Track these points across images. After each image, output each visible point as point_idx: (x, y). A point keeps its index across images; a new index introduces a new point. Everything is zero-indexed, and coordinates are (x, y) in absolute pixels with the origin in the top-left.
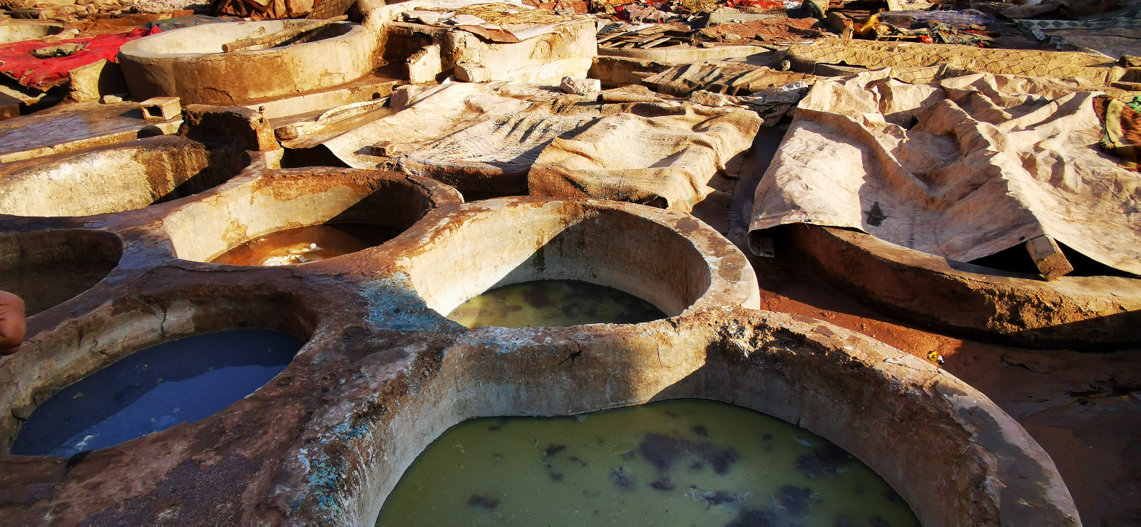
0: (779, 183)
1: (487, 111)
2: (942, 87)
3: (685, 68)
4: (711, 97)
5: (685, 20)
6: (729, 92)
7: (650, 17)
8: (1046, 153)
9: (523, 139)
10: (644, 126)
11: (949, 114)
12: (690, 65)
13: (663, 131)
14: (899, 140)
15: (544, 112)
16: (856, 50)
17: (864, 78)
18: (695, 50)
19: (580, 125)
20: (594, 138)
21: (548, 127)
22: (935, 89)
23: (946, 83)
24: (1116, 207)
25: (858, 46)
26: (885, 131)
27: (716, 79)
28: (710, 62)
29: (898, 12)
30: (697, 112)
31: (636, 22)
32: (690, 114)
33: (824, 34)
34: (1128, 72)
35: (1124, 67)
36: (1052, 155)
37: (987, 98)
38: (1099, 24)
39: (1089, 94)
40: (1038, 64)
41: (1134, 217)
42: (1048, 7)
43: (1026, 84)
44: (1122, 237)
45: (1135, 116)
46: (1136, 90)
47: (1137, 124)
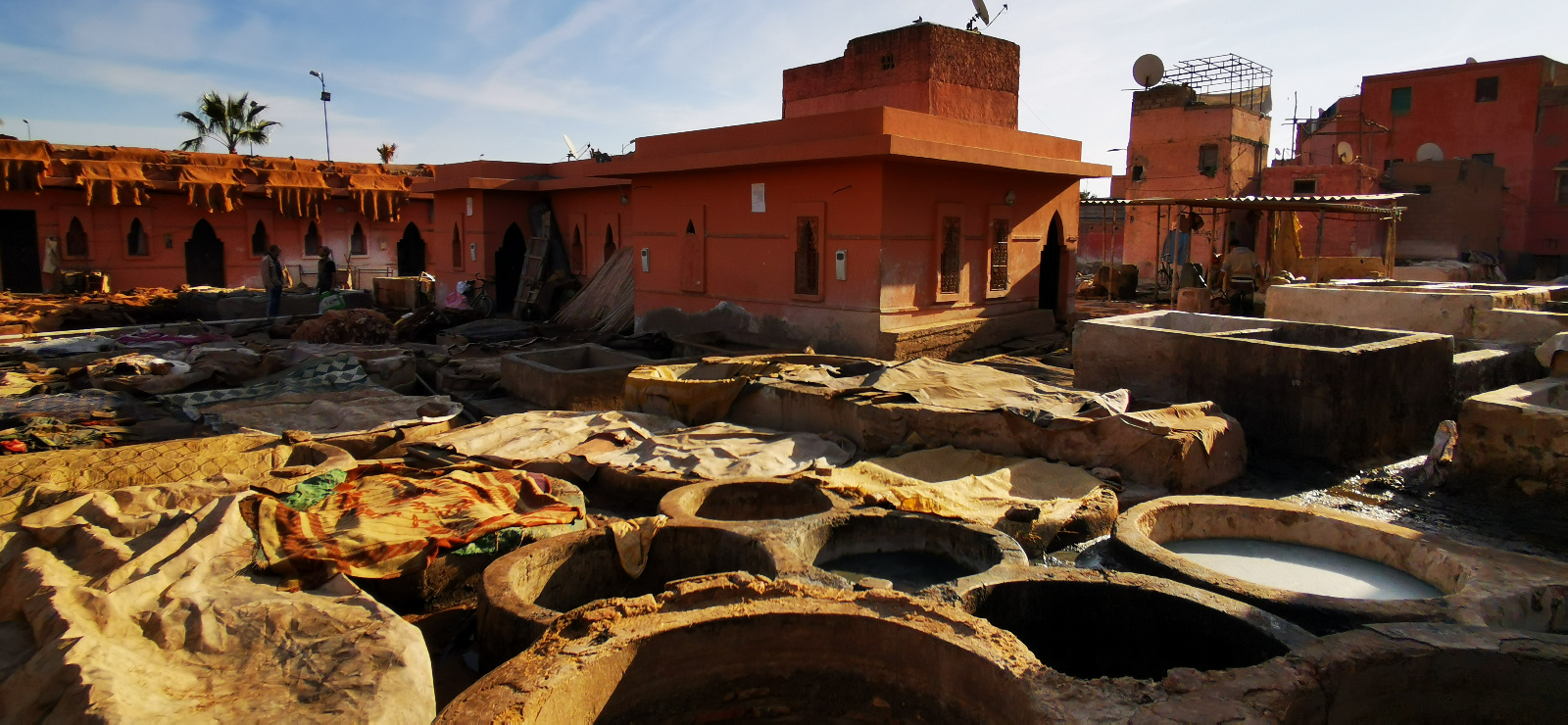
2: (25, 529)
8: (175, 604)
11: (23, 579)
23: (33, 521)
24: (271, 657)
34: (296, 450)
35: (288, 444)
36: (183, 605)
37: (99, 532)
38: (266, 389)
39: (234, 497)
40: (183, 459)
41: (290, 666)
42: (200, 375)
43: (160, 496)
44: (274, 705)
45: (291, 515)
46: (298, 474)
47: (294, 525)
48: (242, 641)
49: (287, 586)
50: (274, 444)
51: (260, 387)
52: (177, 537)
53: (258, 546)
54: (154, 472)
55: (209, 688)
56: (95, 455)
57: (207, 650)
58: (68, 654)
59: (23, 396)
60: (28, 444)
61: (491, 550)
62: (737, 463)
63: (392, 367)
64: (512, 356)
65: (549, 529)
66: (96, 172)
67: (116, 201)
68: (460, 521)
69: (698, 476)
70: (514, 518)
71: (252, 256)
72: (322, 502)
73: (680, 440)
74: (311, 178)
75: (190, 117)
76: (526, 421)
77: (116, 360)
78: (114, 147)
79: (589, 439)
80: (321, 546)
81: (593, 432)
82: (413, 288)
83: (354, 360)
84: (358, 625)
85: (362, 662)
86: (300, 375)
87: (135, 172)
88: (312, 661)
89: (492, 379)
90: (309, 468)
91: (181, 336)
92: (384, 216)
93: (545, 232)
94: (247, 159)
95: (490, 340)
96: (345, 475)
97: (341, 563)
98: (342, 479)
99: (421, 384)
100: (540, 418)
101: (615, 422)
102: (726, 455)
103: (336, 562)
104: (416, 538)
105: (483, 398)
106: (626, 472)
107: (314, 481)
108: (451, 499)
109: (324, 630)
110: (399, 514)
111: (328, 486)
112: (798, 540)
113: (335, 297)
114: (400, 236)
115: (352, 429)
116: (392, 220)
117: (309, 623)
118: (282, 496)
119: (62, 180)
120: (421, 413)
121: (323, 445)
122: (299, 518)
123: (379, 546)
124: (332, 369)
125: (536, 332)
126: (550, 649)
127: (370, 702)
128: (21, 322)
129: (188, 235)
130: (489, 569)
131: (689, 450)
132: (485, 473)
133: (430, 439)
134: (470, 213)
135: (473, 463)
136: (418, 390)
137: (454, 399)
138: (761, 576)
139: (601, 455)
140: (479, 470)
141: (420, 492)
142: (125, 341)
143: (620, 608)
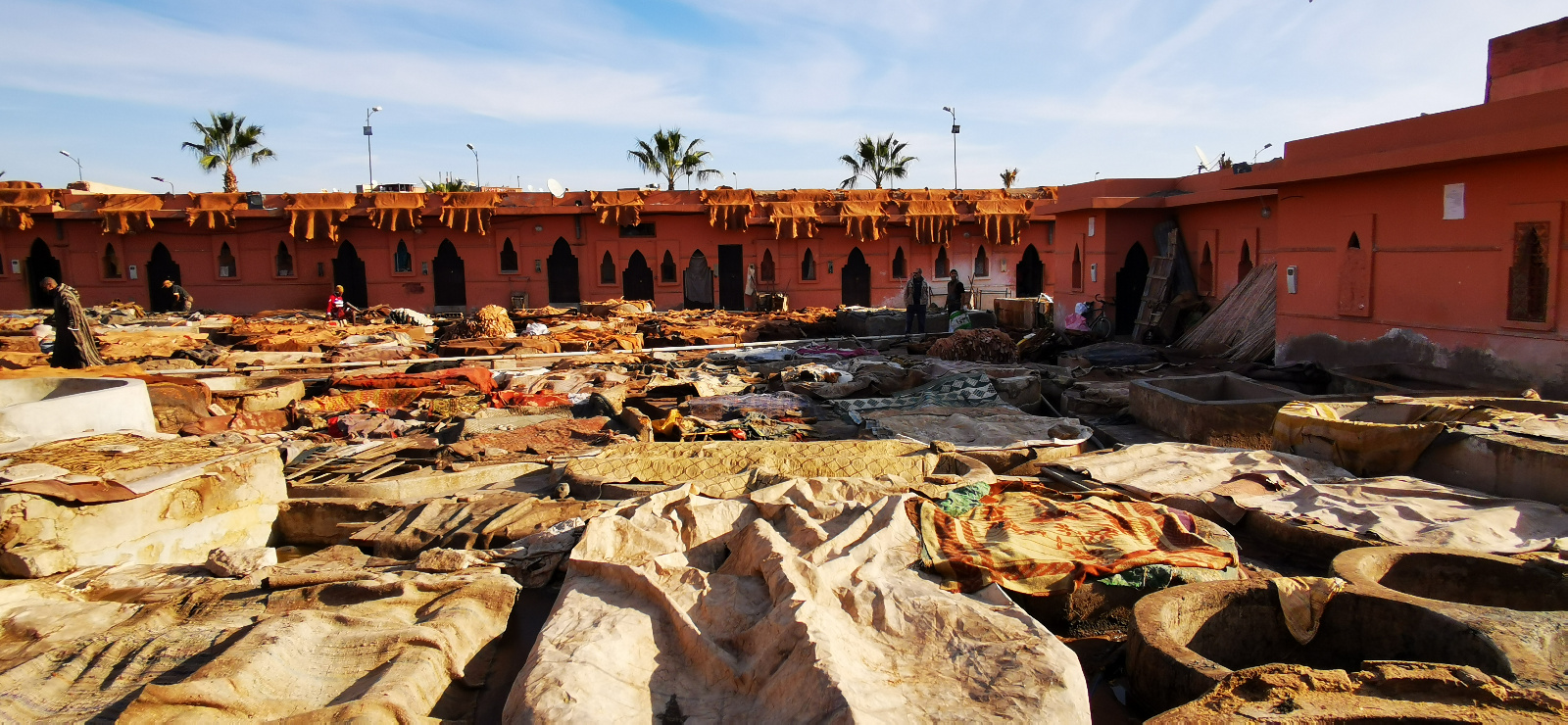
0: (529, 696)
1: (47, 636)
2: (753, 502)
3: (418, 510)
4: (448, 558)
5: (432, 430)
6: (479, 545)
7: (380, 430)
8: (863, 586)
9: (108, 681)
10: (329, 627)
11: (756, 544)
12: (425, 505)
13: (360, 632)
14: (699, 592)
15: (162, 623)
16: (652, 459)
17: (659, 501)
18: (441, 475)
19: (219, 641)
20: (236, 666)
21: (159, 653)
22: (746, 505)
23: (756, 496)
24: (942, 650)
25: (656, 452)
26: (683, 581)
27: (462, 524)
28: (459, 495)
29: (707, 398)
30: (422, 588)
31: (359, 439)
32: (410, 592)
33: (616, 437)
34: (941, 459)
35: (936, 453)
36: (869, 587)
37: (802, 513)
38: (911, 400)
39: (899, 498)
40: (853, 457)
41: (960, 661)
42: (859, 384)
43: (842, 488)
44: (950, 696)
45: (947, 520)
46: (947, 483)
47: (950, 530)
48: (917, 630)
49: (948, 586)
50: (923, 452)
51: (906, 398)
52: (860, 526)
53: (922, 544)
54: (834, 466)
55: (895, 666)
56: (794, 447)
57: (889, 631)
58: (797, 613)
59: (739, 394)
60: (747, 433)
61: (1137, 585)
62: (1433, 528)
63: (1020, 386)
64: (1142, 382)
65: (1199, 572)
66: (783, 212)
67: (795, 235)
68: (1103, 549)
69: (1377, 538)
70: (1161, 555)
71: (892, 279)
72: (971, 512)
73: (1349, 492)
74: (943, 207)
75: (848, 159)
76: (1161, 452)
77: (801, 368)
78: (795, 190)
79: (1235, 479)
80: (975, 554)
81: (1238, 471)
82: (1031, 309)
83: (985, 378)
84: (1017, 637)
85: (1025, 674)
86: (938, 389)
87: (809, 210)
88: (979, 663)
89: (1119, 404)
90: (957, 478)
91: (841, 349)
92: (1005, 239)
93: (1171, 251)
94: (891, 192)
95: (1113, 364)
96: (989, 488)
97: (994, 573)
98: (986, 492)
99: (1047, 405)
100: (1176, 450)
101: (1263, 462)
102: (1418, 517)
103: (990, 572)
104: (1063, 560)
105: (1110, 424)
106: (1281, 520)
107: (961, 491)
108: (1093, 526)
109: (987, 635)
110: (1044, 534)
111: (975, 497)
112: (1542, 640)
113: (963, 316)
114: (1018, 258)
115: (988, 444)
116: (1013, 243)
117: (972, 626)
118: (936, 501)
119: (760, 220)
120: (1051, 435)
121: (965, 458)
122: (954, 524)
123: (1028, 563)
124: (965, 385)
125: (1162, 357)
126: (1223, 705)
127: (1036, 715)
128: (733, 335)
129: (844, 262)
130: (1140, 605)
131: (1363, 506)
132: (1123, 503)
133: (1063, 462)
134: (1091, 233)
135: (1110, 492)
136: (1042, 410)
137: (1082, 423)
138: (1500, 679)
139: (1249, 497)
140: (1118, 499)
141: (1062, 514)
142: (802, 352)
143: (1306, 678)
